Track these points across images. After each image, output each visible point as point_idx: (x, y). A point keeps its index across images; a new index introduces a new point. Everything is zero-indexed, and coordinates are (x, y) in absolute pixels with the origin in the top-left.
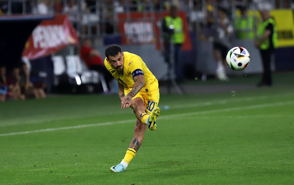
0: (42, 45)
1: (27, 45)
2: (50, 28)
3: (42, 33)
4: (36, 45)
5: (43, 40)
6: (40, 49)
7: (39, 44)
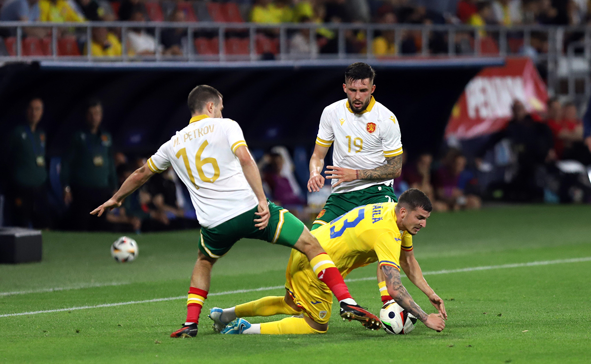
0: (484, 113)
1: (456, 112)
2: (498, 81)
3: (484, 91)
4: (472, 113)
5: (486, 104)
6: (479, 120)
7: (477, 110)
